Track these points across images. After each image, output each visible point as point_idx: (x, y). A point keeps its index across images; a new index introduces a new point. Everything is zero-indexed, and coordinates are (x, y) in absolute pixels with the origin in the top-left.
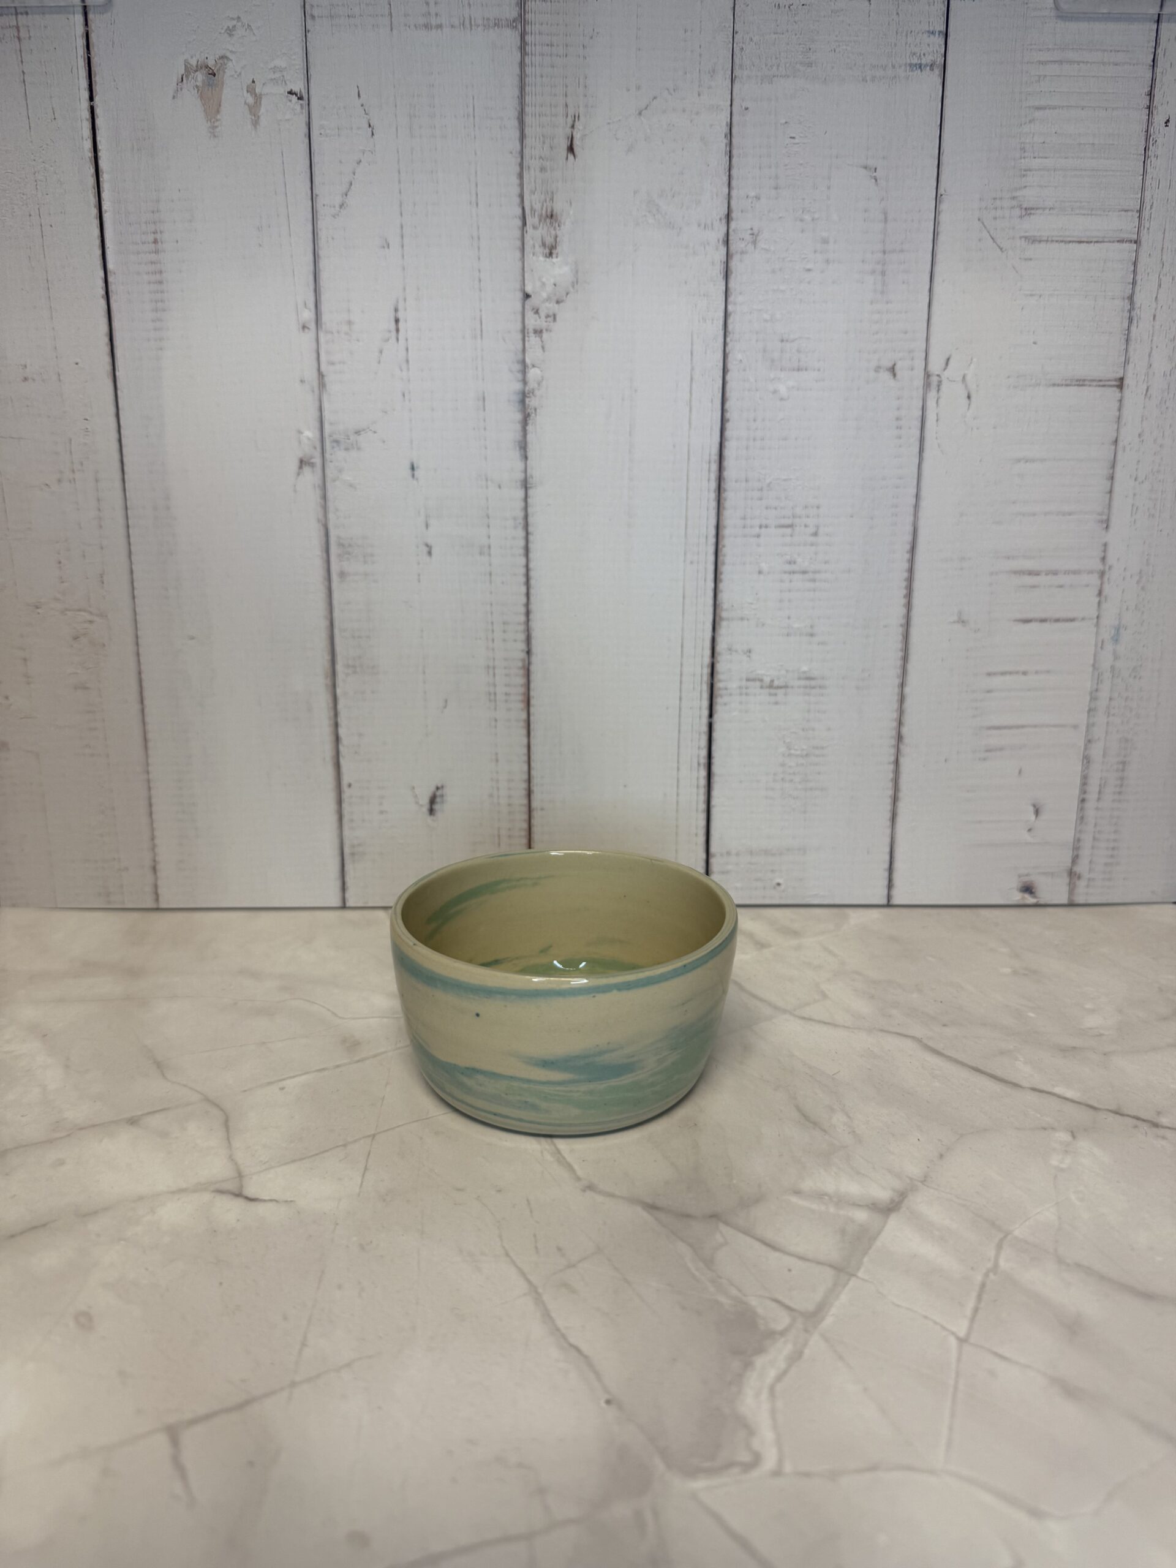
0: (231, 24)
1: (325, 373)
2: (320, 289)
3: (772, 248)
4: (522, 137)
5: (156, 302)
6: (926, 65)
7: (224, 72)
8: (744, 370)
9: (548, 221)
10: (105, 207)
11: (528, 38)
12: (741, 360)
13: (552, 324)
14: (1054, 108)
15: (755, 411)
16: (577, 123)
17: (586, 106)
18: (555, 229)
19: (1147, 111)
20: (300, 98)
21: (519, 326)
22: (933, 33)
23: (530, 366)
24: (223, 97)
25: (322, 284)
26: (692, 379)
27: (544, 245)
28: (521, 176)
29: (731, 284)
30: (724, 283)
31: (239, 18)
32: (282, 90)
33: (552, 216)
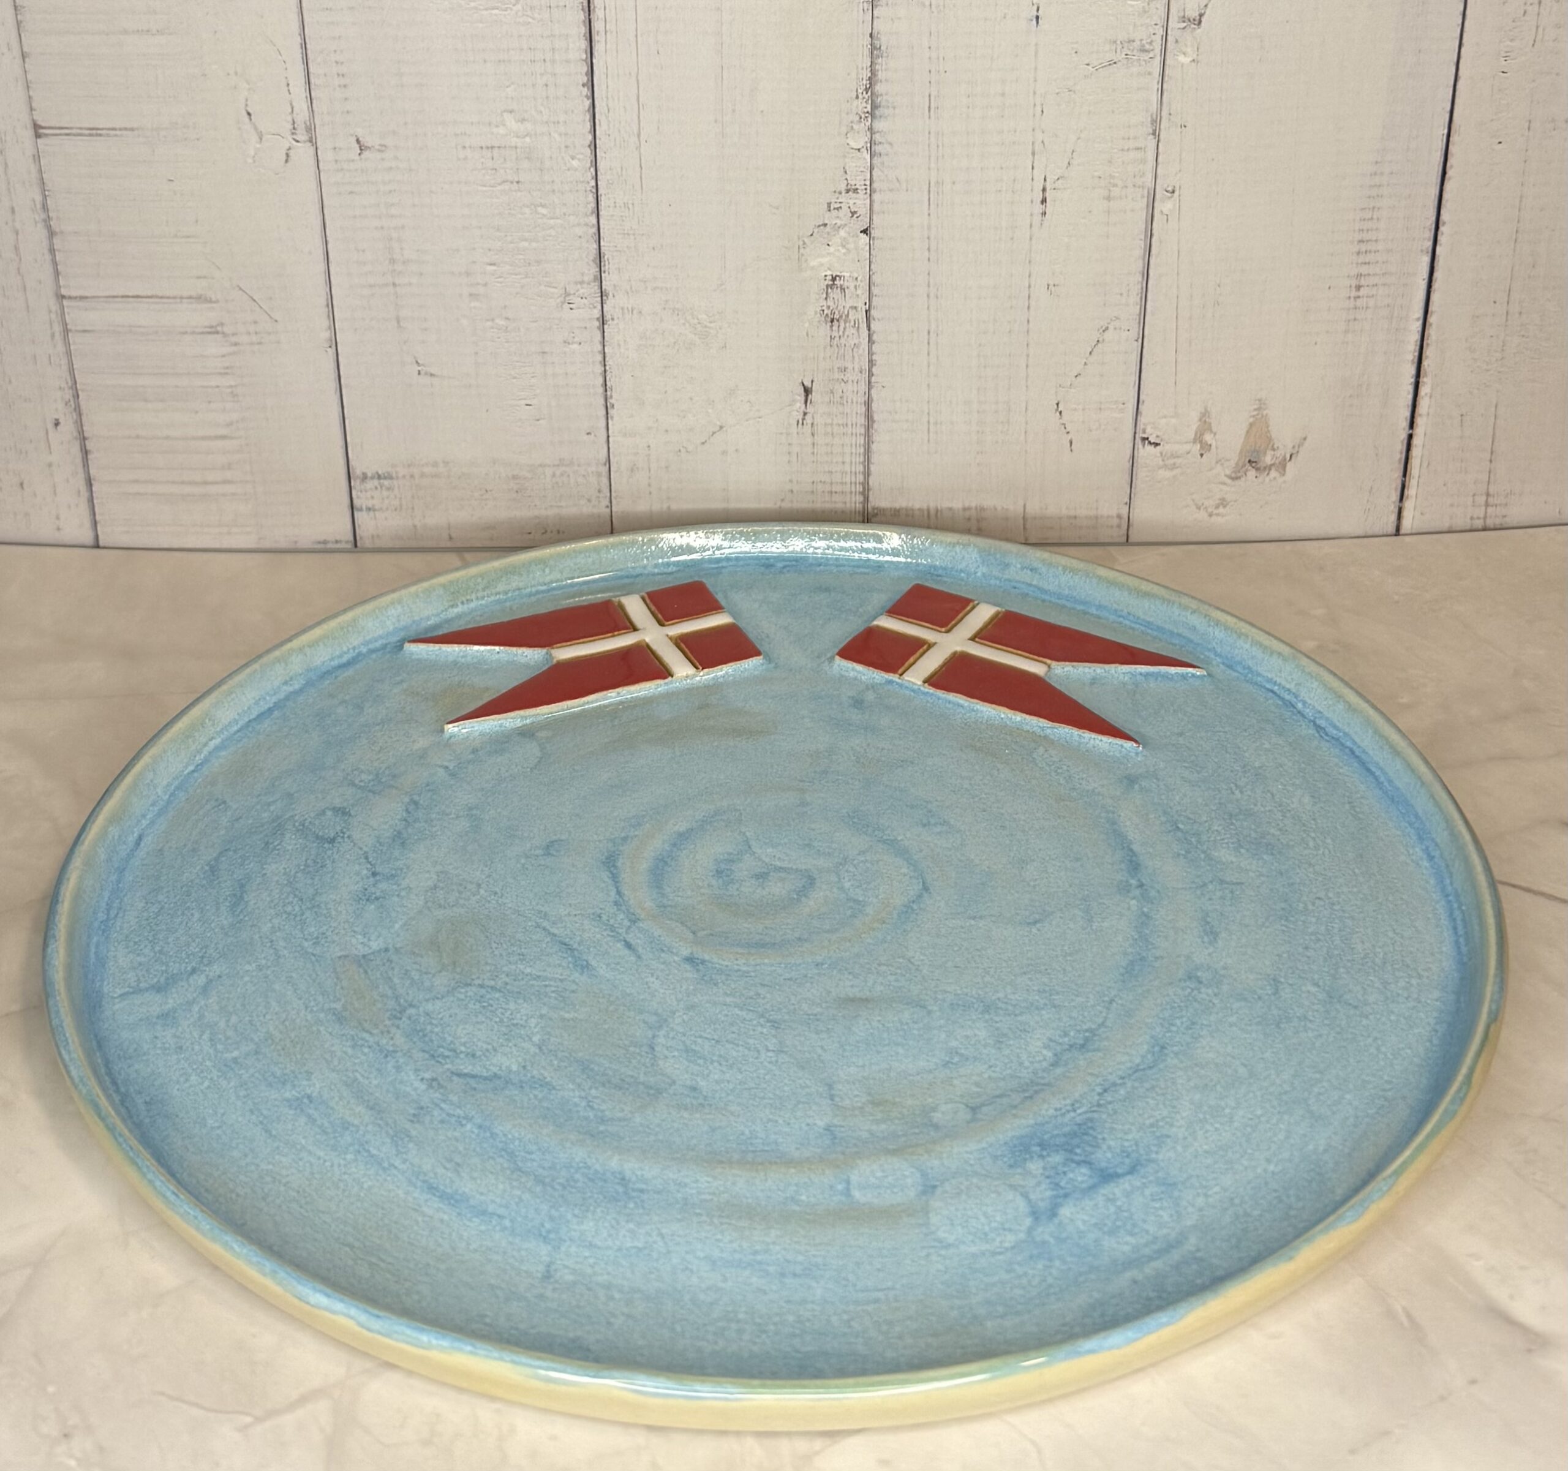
0: (1221, 510)
1: (1152, 137)
2: (1146, 236)
3: (542, 288)
4: (868, 404)
5: (1372, 219)
6: (372, 478)
7: (1237, 464)
8: (567, 147)
9: (836, 316)
10: (1419, 324)
11: (860, 498)
12: (573, 158)
13: (833, 201)
14: (203, 438)
15: (547, 97)
16: (800, 418)
17: (788, 434)
18: (829, 307)
19: (86, 435)
20: (1144, 439)
21: (876, 197)
22: (369, 509)
23: (864, 150)
24: (1242, 440)
25: (1142, 244)
26: (639, 135)
27: (843, 289)
28: (871, 363)
29: (595, 246)
30: (602, 248)
31: (1210, 515)
32: (1165, 448)
33: (832, 321)
